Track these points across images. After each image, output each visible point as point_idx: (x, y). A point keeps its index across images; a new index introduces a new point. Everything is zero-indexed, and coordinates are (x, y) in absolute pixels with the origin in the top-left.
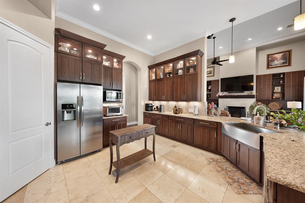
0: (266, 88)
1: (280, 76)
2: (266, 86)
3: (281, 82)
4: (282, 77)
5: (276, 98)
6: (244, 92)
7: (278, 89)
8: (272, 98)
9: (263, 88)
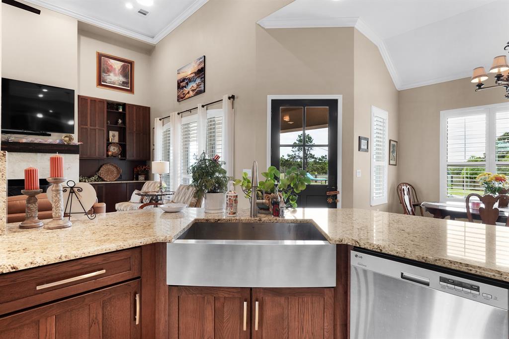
0: (97, 131)
1: (118, 109)
2: (97, 127)
3: (120, 121)
4: (120, 112)
5: (112, 155)
6: (50, 135)
7: (114, 136)
8: (108, 156)
9: (91, 129)
